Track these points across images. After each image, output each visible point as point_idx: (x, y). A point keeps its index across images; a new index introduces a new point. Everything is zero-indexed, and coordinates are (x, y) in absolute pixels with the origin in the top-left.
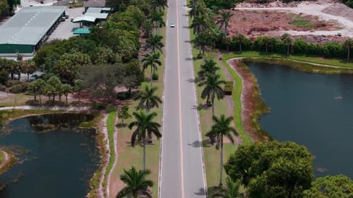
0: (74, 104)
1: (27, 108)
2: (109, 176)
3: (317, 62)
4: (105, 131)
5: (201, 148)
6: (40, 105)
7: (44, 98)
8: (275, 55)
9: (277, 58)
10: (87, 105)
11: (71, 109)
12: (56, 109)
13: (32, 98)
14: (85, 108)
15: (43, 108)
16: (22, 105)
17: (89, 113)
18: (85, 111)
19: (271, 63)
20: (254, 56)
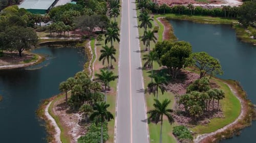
0: (72, 36)
1: (47, 38)
2: (94, 63)
3: (207, 19)
4: (90, 47)
5: (140, 53)
6: (54, 37)
7: (56, 34)
8: (184, 16)
9: (185, 17)
10: (79, 37)
11: (71, 39)
12: (62, 38)
13: (49, 34)
14: (78, 38)
15: (55, 38)
16: (44, 37)
17: (80, 40)
18: (78, 40)
19: (182, 19)
20: (172, 16)
